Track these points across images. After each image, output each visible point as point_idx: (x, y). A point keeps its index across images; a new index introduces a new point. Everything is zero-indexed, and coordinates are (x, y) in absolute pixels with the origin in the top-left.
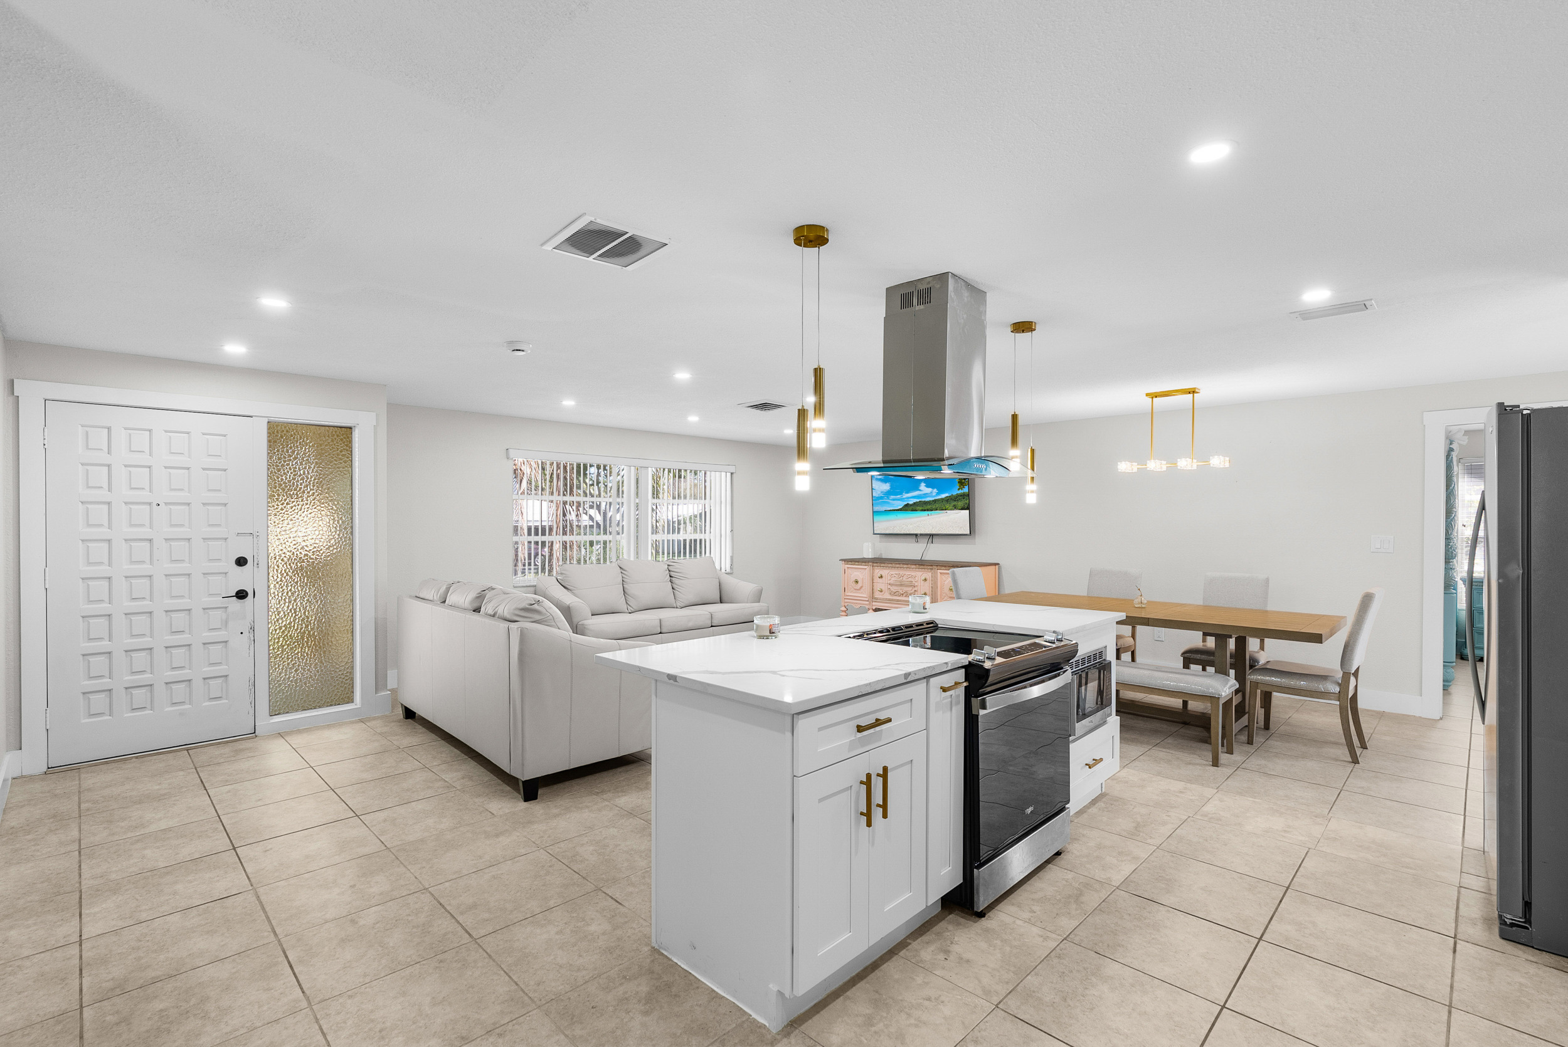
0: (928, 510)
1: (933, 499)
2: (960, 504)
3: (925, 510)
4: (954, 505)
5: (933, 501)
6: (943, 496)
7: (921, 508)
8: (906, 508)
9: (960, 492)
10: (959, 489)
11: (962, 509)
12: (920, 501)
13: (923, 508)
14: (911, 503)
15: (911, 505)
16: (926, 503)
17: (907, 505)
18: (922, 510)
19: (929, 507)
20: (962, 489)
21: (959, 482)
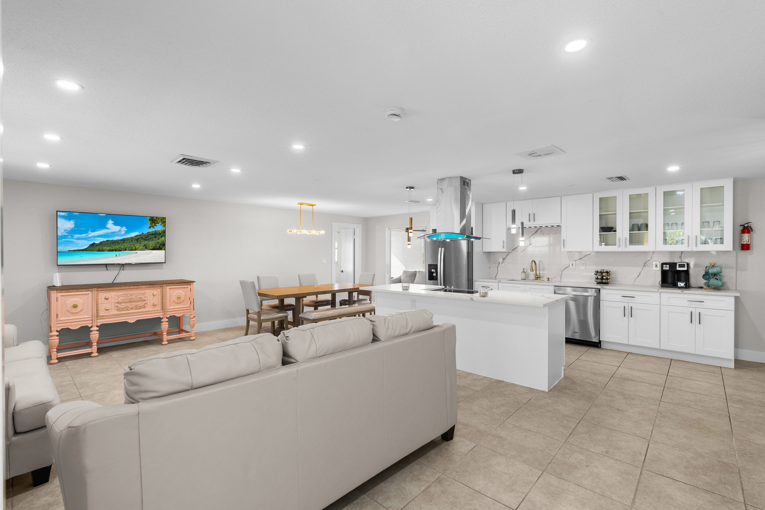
0: (116, 250)
1: (122, 238)
2: (151, 243)
3: (113, 251)
4: (145, 245)
5: (122, 240)
6: (133, 235)
7: (108, 248)
8: (92, 248)
9: (152, 230)
10: (150, 227)
11: (153, 249)
12: (107, 241)
13: (111, 248)
14: (97, 242)
15: (98, 245)
16: (113, 242)
17: (93, 245)
18: (110, 250)
19: (117, 247)
20: (153, 227)
21: (150, 220)
